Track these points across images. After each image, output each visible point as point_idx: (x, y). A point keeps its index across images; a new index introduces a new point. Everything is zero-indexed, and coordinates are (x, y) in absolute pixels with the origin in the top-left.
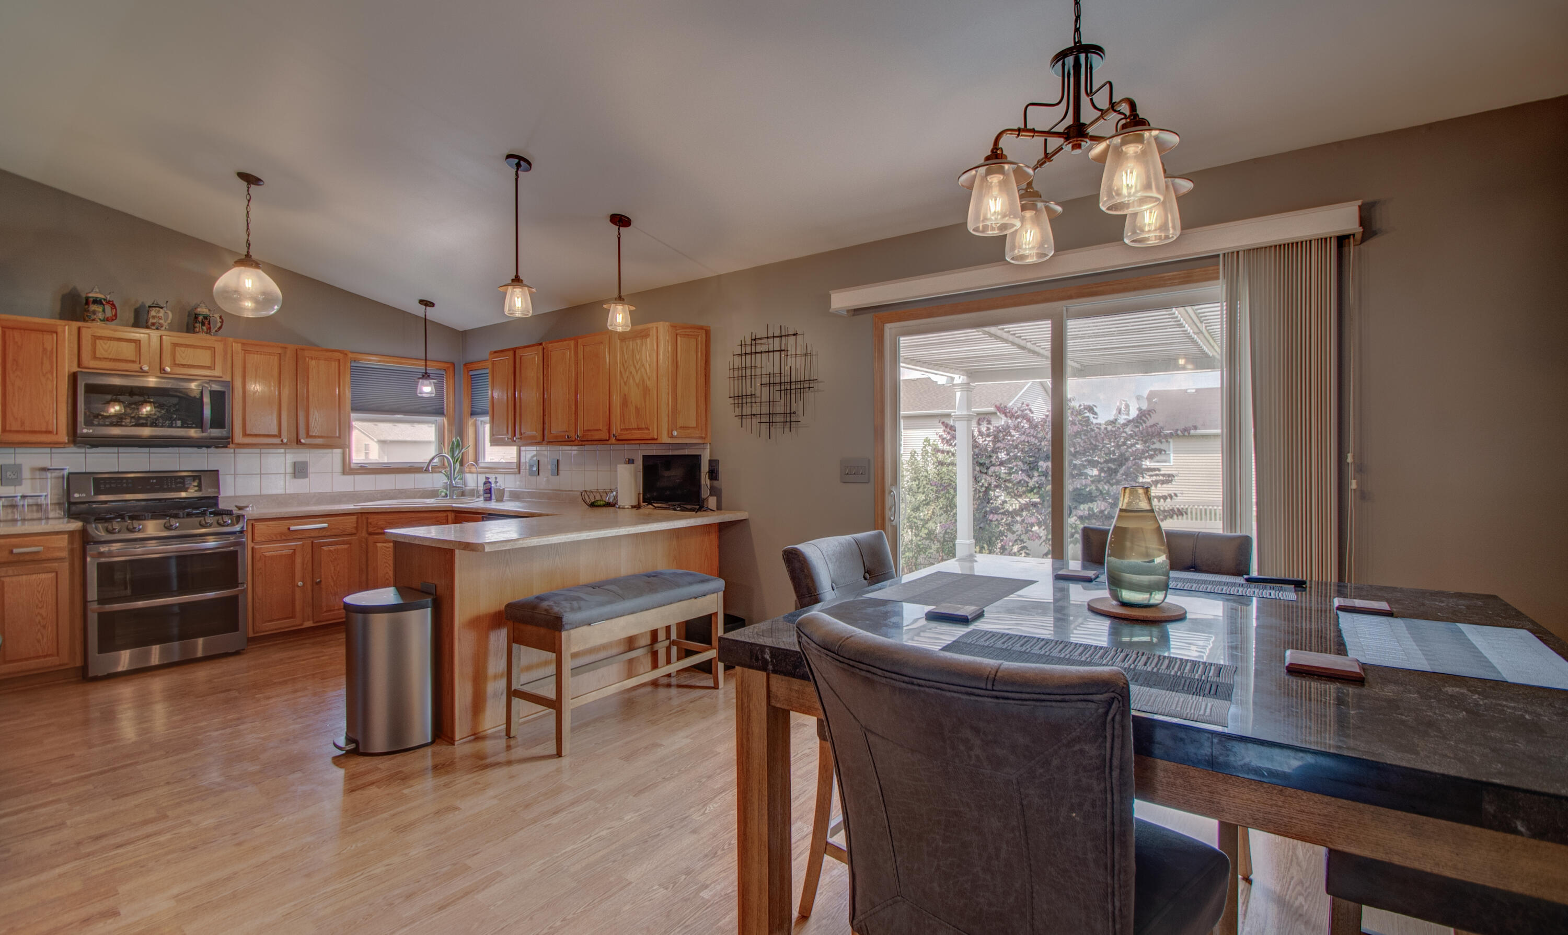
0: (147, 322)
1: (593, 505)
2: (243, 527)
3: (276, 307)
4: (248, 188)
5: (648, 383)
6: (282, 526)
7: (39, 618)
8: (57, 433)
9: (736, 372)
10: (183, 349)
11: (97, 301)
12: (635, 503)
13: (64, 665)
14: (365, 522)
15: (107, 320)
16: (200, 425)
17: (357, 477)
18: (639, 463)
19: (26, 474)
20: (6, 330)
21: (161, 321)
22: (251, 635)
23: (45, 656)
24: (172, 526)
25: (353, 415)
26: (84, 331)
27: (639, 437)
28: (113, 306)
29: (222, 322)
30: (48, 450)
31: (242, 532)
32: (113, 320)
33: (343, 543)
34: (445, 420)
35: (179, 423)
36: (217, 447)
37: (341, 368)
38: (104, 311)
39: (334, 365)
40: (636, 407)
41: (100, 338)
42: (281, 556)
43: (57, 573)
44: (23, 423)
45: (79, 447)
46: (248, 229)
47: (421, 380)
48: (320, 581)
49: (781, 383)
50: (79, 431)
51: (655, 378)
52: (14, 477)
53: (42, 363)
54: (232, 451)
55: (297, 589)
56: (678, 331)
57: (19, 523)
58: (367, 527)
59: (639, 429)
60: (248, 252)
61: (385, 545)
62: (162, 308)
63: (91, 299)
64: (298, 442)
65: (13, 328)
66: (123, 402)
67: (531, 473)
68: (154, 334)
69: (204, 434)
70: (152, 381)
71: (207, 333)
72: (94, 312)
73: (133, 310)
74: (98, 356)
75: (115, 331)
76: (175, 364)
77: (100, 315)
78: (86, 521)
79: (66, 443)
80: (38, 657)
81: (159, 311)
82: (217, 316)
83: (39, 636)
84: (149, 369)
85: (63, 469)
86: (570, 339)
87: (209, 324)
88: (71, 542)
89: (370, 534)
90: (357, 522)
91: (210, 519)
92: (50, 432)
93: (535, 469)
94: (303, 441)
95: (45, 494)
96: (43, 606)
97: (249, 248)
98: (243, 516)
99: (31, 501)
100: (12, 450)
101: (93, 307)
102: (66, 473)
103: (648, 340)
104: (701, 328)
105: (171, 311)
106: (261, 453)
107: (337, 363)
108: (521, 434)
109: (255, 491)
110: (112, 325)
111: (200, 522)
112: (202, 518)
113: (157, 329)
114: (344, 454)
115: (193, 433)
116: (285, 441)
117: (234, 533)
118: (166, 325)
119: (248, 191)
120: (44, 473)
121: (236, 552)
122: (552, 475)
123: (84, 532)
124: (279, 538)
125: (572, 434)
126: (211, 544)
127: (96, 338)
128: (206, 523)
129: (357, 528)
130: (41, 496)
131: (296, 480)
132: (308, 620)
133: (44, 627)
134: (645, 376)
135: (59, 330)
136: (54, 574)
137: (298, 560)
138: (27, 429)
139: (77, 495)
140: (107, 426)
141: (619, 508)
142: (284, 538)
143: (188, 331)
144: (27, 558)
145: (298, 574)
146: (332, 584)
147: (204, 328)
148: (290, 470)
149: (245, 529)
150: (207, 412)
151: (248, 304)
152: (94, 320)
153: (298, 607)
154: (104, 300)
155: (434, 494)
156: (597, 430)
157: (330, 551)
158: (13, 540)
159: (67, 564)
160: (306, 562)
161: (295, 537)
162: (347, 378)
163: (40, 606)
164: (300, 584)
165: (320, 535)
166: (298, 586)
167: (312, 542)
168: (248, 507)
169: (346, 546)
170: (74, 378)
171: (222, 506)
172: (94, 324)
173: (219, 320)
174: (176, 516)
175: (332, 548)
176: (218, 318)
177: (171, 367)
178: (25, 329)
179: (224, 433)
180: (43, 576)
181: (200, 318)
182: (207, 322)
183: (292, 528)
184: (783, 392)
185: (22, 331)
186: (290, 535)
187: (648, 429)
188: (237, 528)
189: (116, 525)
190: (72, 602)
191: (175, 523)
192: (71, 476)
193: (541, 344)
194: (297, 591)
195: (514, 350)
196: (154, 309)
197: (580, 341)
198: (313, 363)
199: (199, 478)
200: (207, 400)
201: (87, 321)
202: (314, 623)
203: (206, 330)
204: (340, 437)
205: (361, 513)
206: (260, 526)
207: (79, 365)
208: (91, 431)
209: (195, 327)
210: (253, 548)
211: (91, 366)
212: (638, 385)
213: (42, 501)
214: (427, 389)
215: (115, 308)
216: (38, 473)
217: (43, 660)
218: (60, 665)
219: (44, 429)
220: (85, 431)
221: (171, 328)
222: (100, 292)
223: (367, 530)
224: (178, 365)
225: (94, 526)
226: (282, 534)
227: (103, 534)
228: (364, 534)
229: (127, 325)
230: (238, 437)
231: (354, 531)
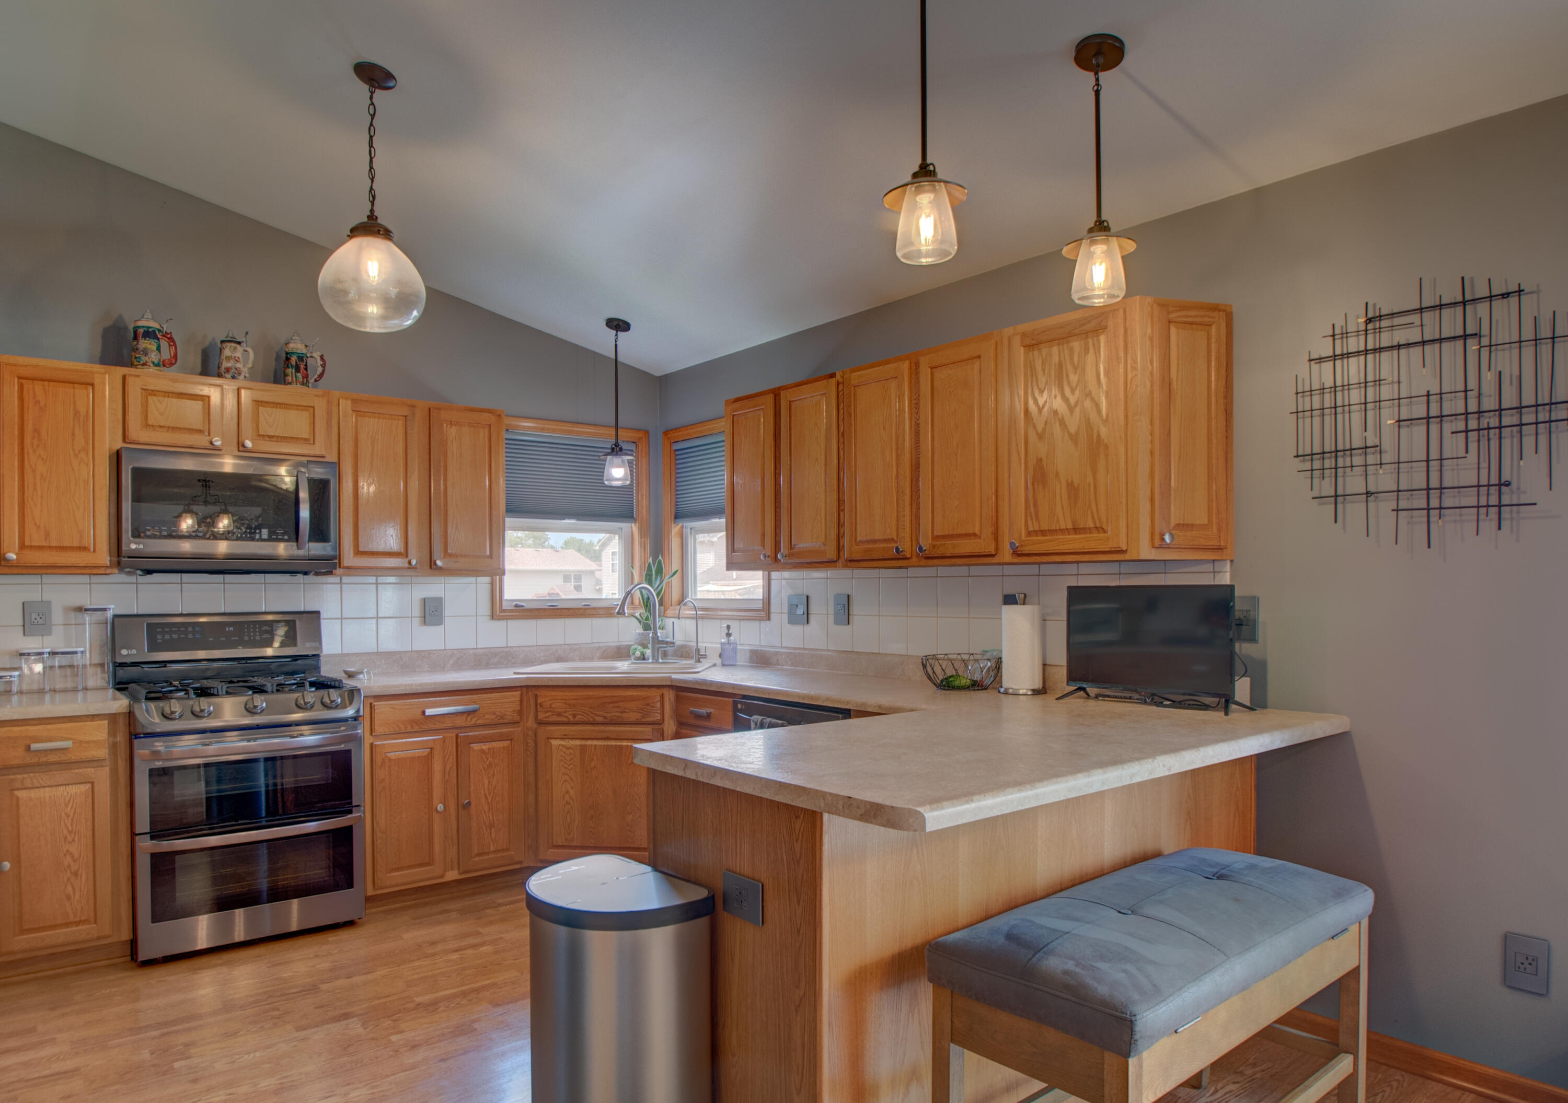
0: (219, 368)
1: (947, 685)
2: (358, 711)
3: (415, 313)
4: (372, 93)
5: (1104, 431)
6: (410, 708)
7: (68, 859)
8: (94, 551)
9: (1316, 400)
10: (269, 410)
11: (149, 334)
12: (1038, 685)
13: (106, 937)
14: (532, 701)
15: (164, 364)
16: (295, 535)
17: (512, 623)
18: (1060, 601)
19: (57, 616)
20: (24, 381)
21: (238, 365)
22: (370, 892)
23: (78, 923)
24: (255, 707)
25: (509, 521)
26: (130, 380)
27: (1077, 546)
28: (171, 340)
29: (323, 366)
30: (86, 579)
31: (355, 719)
32: (172, 364)
33: (501, 738)
34: (635, 528)
35: (265, 533)
36: (317, 574)
37: (493, 438)
38: (159, 349)
39: (483, 434)
40: (1070, 485)
41: (153, 393)
42: (412, 759)
43: (93, 783)
44: (47, 535)
45: (129, 573)
46: (371, 168)
47: (609, 458)
48: (469, 803)
49: (1467, 414)
50: (124, 548)
51: (1122, 421)
52: (41, 621)
53: (73, 435)
54: (337, 580)
55: (435, 814)
56: (1173, 316)
57: (47, 697)
58: (536, 711)
59: (1076, 530)
60: (372, 211)
61: (563, 743)
62: (239, 343)
63: (141, 330)
64: (432, 564)
65: (33, 379)
66: (197, 514)
67: (793, 619)
68: (229, 386)
69: (301, 552)
70: (228, 464)
71: (303, 384)
72: (146, 352)
73: (200, 352)
74: (151, 421)
75: (175, 381)
76: (259, 435)
77: (154, 357)
78: (134, 698)
79: (107, 567)
80: (67, 925)
81: (236, 348)
82: (317, 355)
83: (69, 889)
84: (222, 444)
85: (105, 610)
86: (899, 359)
87: (306, 369)
88: (112, 732)
89: (541, 723)
90: (521, 701)
91: (311, 695)
92: (85, 549)
93: (800, 611)
94: (439, 563)
95: (82, 649)
96: (73, 840)
97: (373, 203)
98: (359, 690)
99: (65, 660)
100: (37, 579)
101: (144, 344)
102: (110, 614)
103: (1102, 338)
104: (1215, 308)
105: (252, 348)
106: (377, 584)
107: (487, 430)
108: (791, 547)
109: (369, 646)
110: (171, 372)
111: (297, 700)
112: (300, 694)
113: (233, 377)
114: (492, 584)
115: (282, 549)
116: (414, 562)
117: (345, 720)
118: (245, 371)
119: (371, 98)
120: (79, 614)
121: (349, 751)
122: (837, 622)
123: (130, 715)
124: (409, 729)
125: (906, 546)
126: (309, 739)
127: (149, 393)
128: (306, 703)
129: (520, 713)
130: (76, 653)
131: (425, 628)
132: (452, 869)
133: (76, 874)
134: (1093, 416)
135: (97, 381)
136: (88, 786)
137: (437, 767)
138: (54, 544)
139: (124, 652)
140: (165, 537)
141: (1006, 693)
142: (416, 728)
143: (276, 381)
144: (52, 758)
145: (437, 793)
146: (486, 808)
147: (299, 375)
148: (417, 611)
149: (361, 713)
150: (305, 513)
151: (373, 309)
152: (144, 364)
153: (437, 848)
154: (159, 331)
155: (621, 653)
156: (968, 535)
157: (482, 751)
158: (33, 730)
159: (107, 769)
160: (448, 769)
161: (433, 727)
162: (501, 458)
163: (70, 839)
164: (440, 807)
165: (468, 724)
166: (437, 811)
167: (457, 736)
168: (361, 673)
169: (506, 743)
170: (117, 458)
171: (327, 671)
172: (146, 370)
173: (320, 362)
174: (260, 690)
175: (485, 747)
176: (319, 359)
177: (252, 441)
178: (49, 381)
179: (329, 549)
180: (73, 790)
181: (294, 359)
182: (302, 367)
183: (429, 712)
184: (1473, 436)
185: (46, 383)
186: (424, 724)
187: (1100, 529)
188: (350, 712)
189: (175, 706)
190: (115, 833)
191: (260, 701)
192: (116, 619)
193: (833, 375)
194: (437, 819)
195: (776, 393)
196: (229, 345)
197: (924, 362)
198: (453, 431)
199: (291, 625)
200: (304, 495)
201: (136, 366)
202: (460, 874)
203: (301, 379)
204: (491, 556)
205: (527, 687)
206: (382, 708)
207: (125, 438)
208: (141, 546)
209: (286, 375)
210: (372, 745)
211: (142, 440)
212: (1074, 438)
213: (78, 660)
214: (617, 473)
215: (175, 345)
216: (73, 614)
217: (74, 928)
218: (99, 938)
219: (76, 544)
220: (133, 546)
221: (254, 376)
222: (154, 319)
223: (536, 716)
224: (263, 436)
225: (144, 705)
226: (413, 722)
227: (157, 720)
228: (531, 723)
229: (192, 373)
230: (349, 558)
231: (517, 718)
